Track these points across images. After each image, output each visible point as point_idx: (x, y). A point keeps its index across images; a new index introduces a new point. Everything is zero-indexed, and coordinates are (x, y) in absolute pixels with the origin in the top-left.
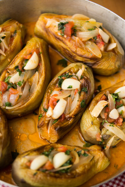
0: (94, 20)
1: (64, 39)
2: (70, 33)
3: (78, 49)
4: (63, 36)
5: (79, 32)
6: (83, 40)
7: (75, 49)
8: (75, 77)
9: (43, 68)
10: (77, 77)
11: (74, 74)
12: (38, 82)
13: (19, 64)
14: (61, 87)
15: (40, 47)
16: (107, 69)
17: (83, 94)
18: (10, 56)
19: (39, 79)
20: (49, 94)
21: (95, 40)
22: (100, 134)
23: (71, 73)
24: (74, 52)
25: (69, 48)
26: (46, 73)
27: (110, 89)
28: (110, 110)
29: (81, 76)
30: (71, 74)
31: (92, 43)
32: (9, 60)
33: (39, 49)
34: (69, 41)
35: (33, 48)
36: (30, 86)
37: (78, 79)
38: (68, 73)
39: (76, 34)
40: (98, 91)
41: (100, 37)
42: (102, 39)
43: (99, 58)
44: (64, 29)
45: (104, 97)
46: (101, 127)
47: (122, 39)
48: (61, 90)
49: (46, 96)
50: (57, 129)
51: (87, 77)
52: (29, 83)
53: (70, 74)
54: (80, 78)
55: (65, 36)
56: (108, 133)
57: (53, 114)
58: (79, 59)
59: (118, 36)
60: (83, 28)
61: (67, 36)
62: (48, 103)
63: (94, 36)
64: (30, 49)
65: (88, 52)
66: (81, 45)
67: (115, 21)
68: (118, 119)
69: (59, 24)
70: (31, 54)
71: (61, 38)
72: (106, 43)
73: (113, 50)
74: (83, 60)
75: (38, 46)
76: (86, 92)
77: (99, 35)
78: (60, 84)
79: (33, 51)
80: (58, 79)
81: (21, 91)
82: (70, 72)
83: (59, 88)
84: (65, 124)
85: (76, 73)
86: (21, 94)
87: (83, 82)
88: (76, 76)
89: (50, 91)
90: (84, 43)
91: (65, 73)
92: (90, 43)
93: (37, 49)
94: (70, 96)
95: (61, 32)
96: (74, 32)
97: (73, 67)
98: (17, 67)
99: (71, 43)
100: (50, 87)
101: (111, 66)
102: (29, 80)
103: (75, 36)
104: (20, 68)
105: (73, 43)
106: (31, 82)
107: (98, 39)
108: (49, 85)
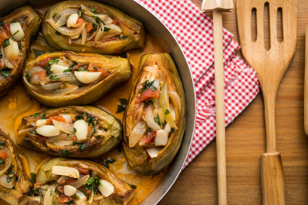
1: (136, 95)
3: (131, 117)
4: (139, 92)
6: (143, 117)
7: (129, 114)
8: (93, 131)
9: (86, 90)
10: (95, 132)
12: (69, 94)
13: (80, 63)
14: (77, 120)
15: (113, 74)
17: (77, 147)
18: (88, 48)
19: (72, 93)
20: (63, 111)
22: (40, 185)
23: (97, 123)
26: (82, 96)
28: (71, 183)
29: (100, 136)
30: (95, 124)
32: (83, 50)
33: (109, 75)
34: (136, 103)
35: (107, 68)
36: (60, 88)
37: (93, 134)
39: (148, 105)
41: (154, 135)
43: (129, 146)
45: (85, 171)
46: (49, 183)
48: (73, 122)
49: (59, 110)
50: (27, 139)
51: (101, 142)
52: (62, 86)
53: (95, 122)
54: (96, 135)
55: (139, 95)
56: (44, 192)
57: (39, 127)
61: (140, 97)
62: (52, 116)
63: (151, 128)
66: (136, 118)
68: (67, 197)
70: (95, 70)
71: (137, 91)
72: (154, 145)
73: (149, 158)
75: (113, 71)
76: (80, 150)
77: (155, 133)
78: (78, 118)
80: (83, 113)
81: (46, 82)
82: (97, 121)
83: (74, 119)
84: (38, 143)
85: (100, 128)
86: (43, 84)
87: (93, 141)
88: (95, 130)
89: (67, 110)
90: (142, 120)
91: (94, 117)
92: (144, 126)
93: (108, 72)
94: (68, 135)
96: (148, 102)
98: (75, 63)
99: (135, 105)
100: (72, 108)
101: (133, 163)
102: (66, 84)
103: (144, 105)
104: (75, 67)
105: (134, 107)
106: (65, 87)
107: (149, 133)
108: (74, 107)
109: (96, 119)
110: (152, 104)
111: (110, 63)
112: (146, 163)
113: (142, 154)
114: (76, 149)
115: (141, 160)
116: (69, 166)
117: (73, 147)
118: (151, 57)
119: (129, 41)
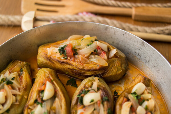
0: (89, 36)
1: (68, 61)
2: (72, 54)
3: (85, 65)
4: (67, 59)
5: (79, 50)
6: (86, 56)
7: (82, 66)
8: (92, 91)
9: (60, 93)
10: (94, 90)
11: (90, 89)
12: (61, 106)
13: (36, 97)
14: (83, 104)
15: (50, 75)
16: (117, 74)
17: (105, 103)
18: (25, 94)
21: (96, 52)
23: (87, 88)
24: (82, 69)
25: (76, 67)
26: (64, 96)
27: (127, 90)
29: (97, 87)
30: (88, 90)
31: (94, 56)
32: (26, 97)
33: (50, 78)
34: (74, 61)
35: (44, 78)
38: (85, 89)
39: (77, 53)
40: (116, 96)
41: (100, 48)
42: (102, 49)
43: (107, 66)
44: (65, 52)
45: (125, 99)
47: (118, 44)
48: (84, 107)
51: (103, 87)
52: (53, 111)
53: (86, 90)
54: (96, 90)
55: (69, 58)
58: (89, 73)
59: (113, 43)
60: (82, 45)
63: (94, 49)
64: (42, 80)
65: (94, 64)
66: (86, 61)
67: (107, 31)
69: (59, 50)
70: (44, 84)
71: (65, 61)
72: (107, 52)
73: (115, 56)
74: (92, 74)
75: (47, 75)
76: (108, 101)
77: (98, 47)
78: (82, 102)
79: (45, 81)
80: (78, 98)
82: (85, 88)
83: (82, 106)
85: (91, 87)
87: (101, 92)
88: (92, 89)
89: (74, 111)
90: (88, 58)
91: (82, 90)
92: (92, 56)
93: (47, 78)
94: (95, 110)
95: (63, 56)
96: (75, 52)
97: (86, 83)
98: (36, 101)
99: (76, 62)
100: (73, 108)
101: (119, 70)
102: (52, 108)
103: (77, 55)
104: (39, 101)
105: (78, 62)
106: (54, 109)
107: (99, 51)
108: (72, 106)
109: (83, 89)
110: (76, 50)
111: (40, 77)
112: (120, 59)
113: (113, 61)
114: (107, 104)
115: (117, 62)
116: (121, 109)
117: (106, 106)
118: (41, 53)
119: (25, 68)
